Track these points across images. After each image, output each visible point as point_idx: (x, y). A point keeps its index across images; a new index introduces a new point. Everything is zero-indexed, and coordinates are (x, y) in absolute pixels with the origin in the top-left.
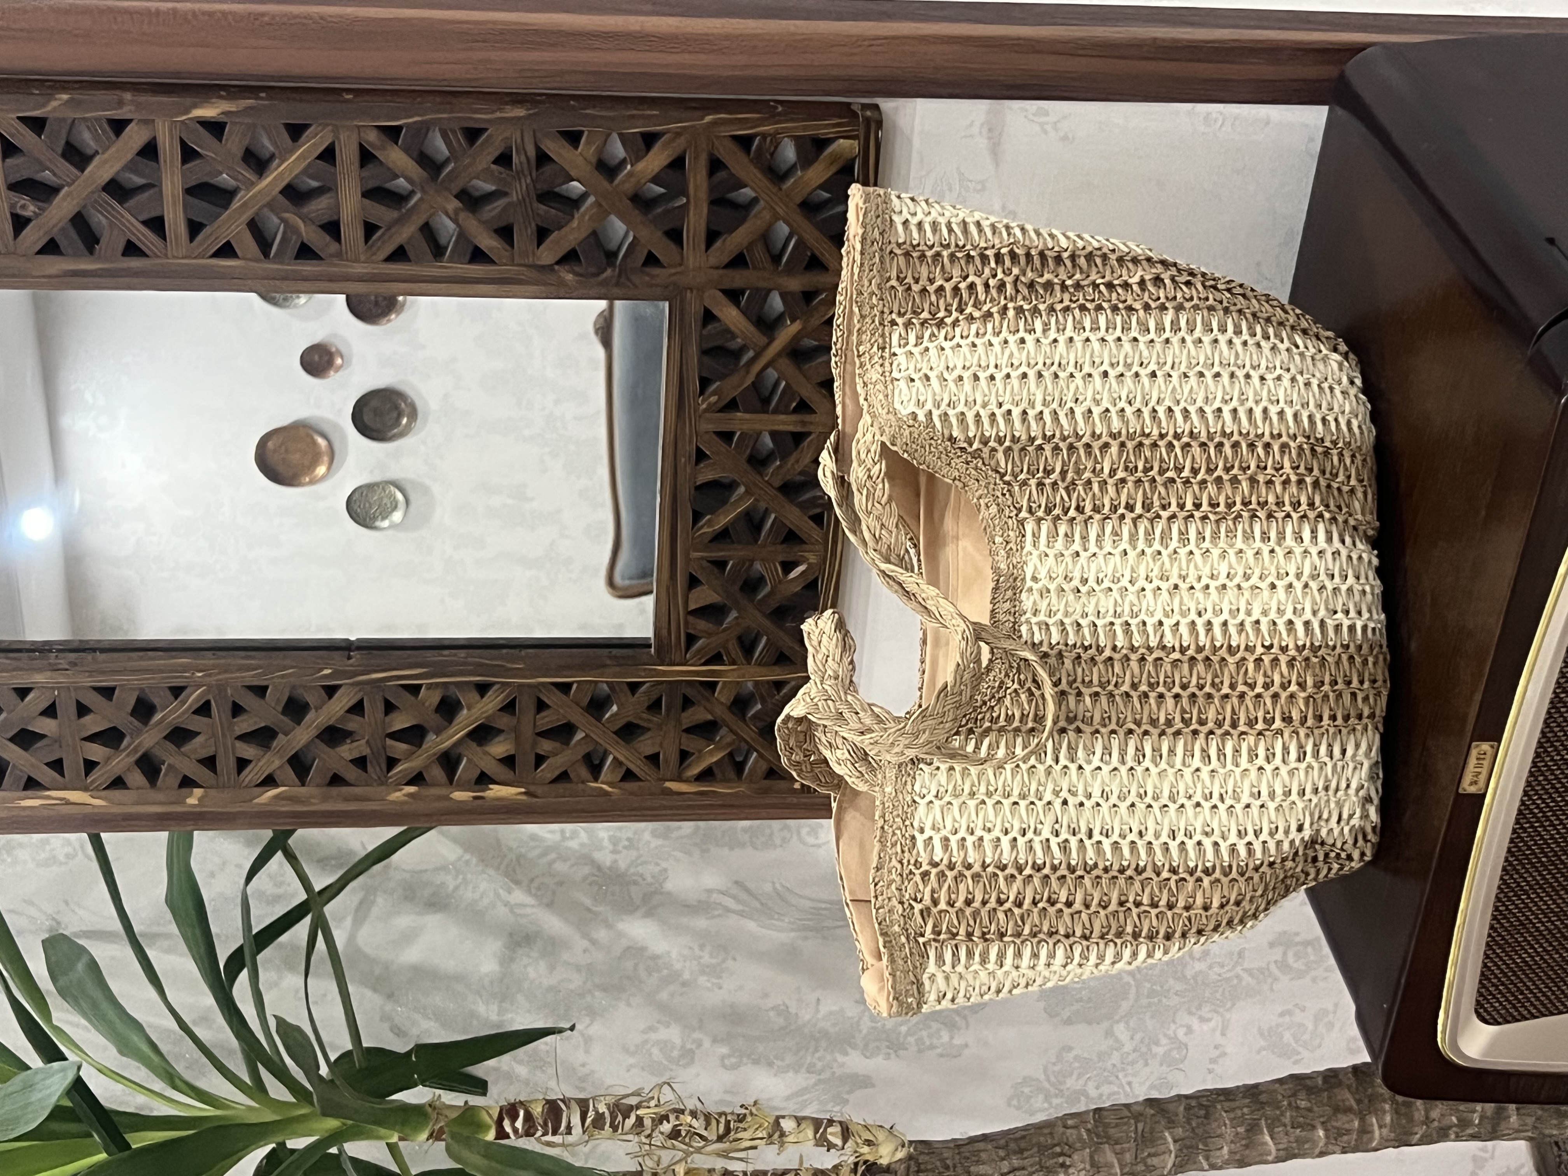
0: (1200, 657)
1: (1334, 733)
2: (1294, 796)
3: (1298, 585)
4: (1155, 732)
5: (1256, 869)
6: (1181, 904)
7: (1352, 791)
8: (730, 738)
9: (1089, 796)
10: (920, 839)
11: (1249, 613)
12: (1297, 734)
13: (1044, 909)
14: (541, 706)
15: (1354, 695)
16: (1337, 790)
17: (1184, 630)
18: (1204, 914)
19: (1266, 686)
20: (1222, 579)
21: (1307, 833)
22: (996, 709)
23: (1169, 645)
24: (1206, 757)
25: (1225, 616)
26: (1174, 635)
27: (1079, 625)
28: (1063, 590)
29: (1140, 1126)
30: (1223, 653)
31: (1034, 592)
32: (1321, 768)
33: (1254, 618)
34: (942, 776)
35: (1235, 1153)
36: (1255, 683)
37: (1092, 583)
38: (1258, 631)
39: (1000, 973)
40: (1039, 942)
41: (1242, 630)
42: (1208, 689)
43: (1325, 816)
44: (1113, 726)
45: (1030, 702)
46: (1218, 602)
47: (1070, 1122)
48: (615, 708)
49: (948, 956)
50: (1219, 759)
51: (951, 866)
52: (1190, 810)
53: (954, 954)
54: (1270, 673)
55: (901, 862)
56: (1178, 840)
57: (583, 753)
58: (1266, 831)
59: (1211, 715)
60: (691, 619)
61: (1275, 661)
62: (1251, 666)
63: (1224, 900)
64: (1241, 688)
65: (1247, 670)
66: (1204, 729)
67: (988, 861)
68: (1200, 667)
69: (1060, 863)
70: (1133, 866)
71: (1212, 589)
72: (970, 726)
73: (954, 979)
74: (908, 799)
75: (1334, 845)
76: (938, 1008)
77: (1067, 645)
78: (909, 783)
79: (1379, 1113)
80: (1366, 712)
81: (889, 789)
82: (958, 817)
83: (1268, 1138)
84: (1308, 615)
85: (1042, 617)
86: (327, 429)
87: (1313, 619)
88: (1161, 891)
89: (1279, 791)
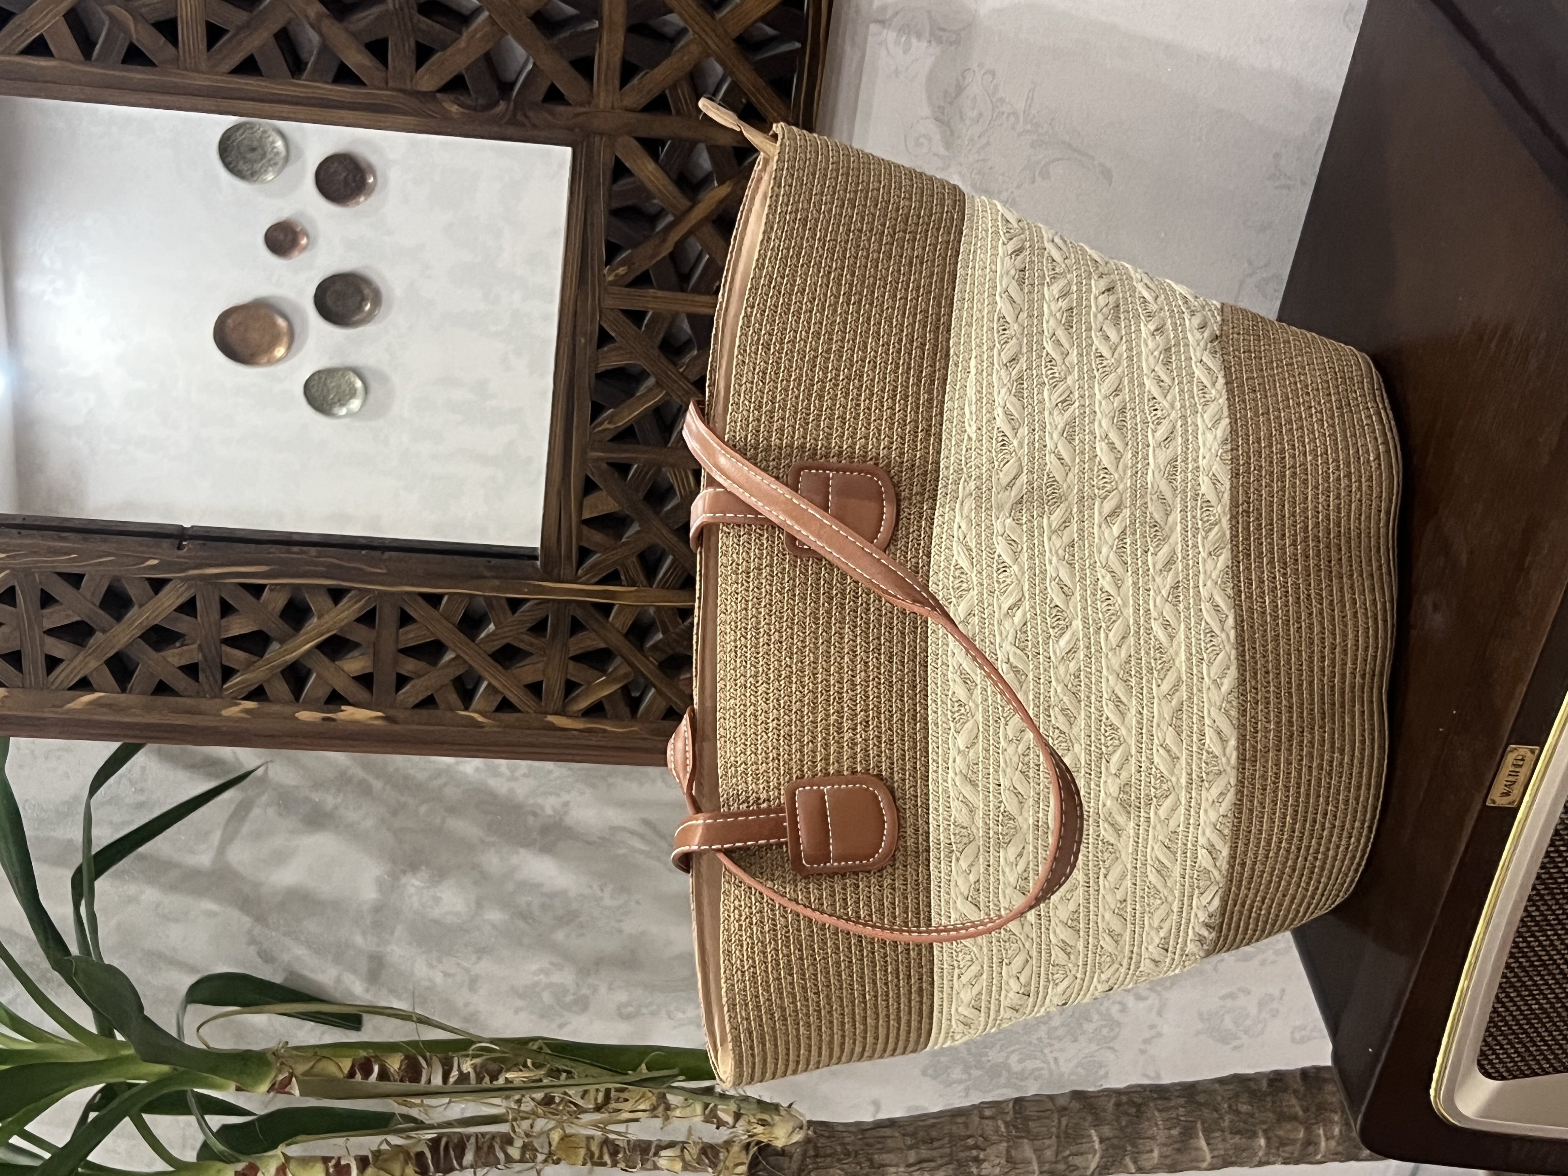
8: (625, 669)
14: (405, 619)
29: (1064, 1121)
35: (1166, 1157)
47: (988, 1113)
48: (492, 627)
57: (452, 677)
60: (585, 530)
79: (1328, 1123)
83: (1203, 1143)
86: (288, 310)
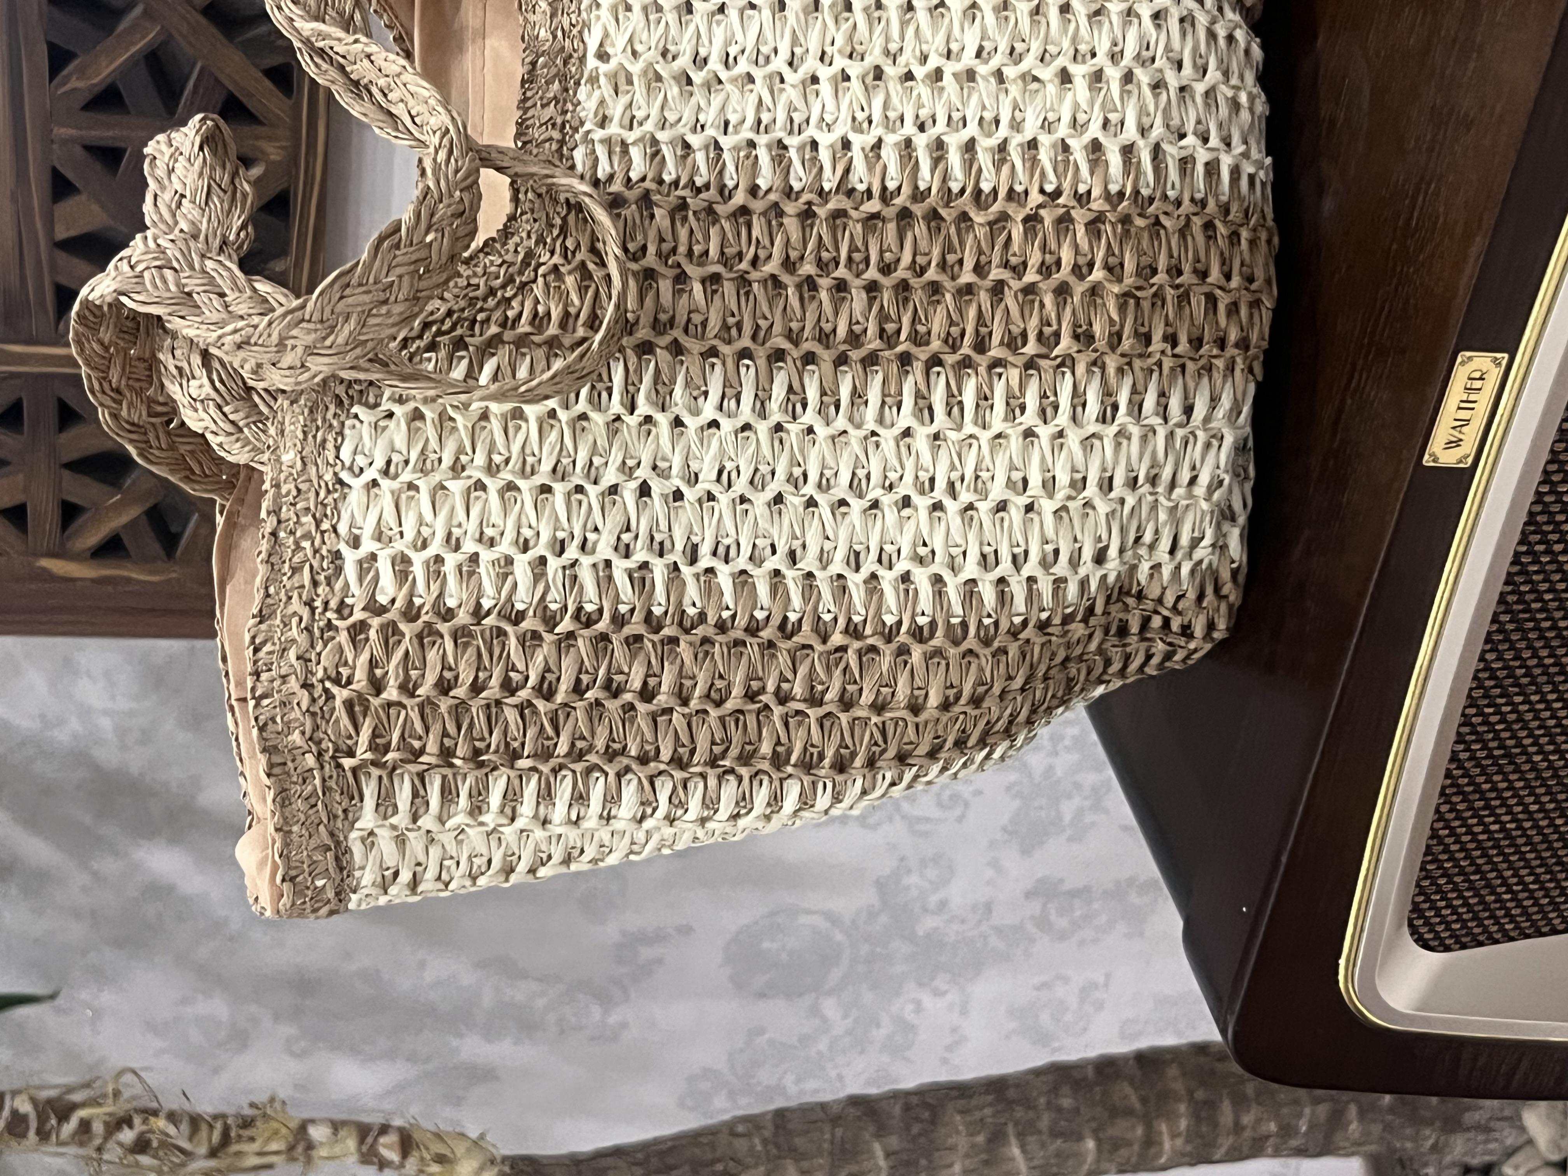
0: (918, 210)
1: (1172, 369)
2: (1091, 490)
3: (1113, 74)
4: (826, 356)
5: (1014, 633)
6: (867, 698)
7: (1200, 490)
8: (150, 483)
9: (693, 479)
10: (350, 557)
11: (1016, 126)
12: (1103, 368)
13: (598, 703)
15: (1211, 300)
16: (1173, 485)
17: (890, 156)
18: (910, 718)
19: (1045, 270)
20: (968, 59)
21: (1113, 566)
22: (514, 303)
23: (861, 187)
24: (925, 410)
25: (972, 129)
26: (871, 168)
27: (687, 146)
28: (659, 78)
29: (839, 1132)
30: (965, 203)
31: (602, 80)
32: (1144, 439)
33: (1028, 134)
34: (397, 431)
36: (1025, 264)
37: (715, 65)
38: (1033, 163)
39: (509, 832)
40: (589, 771)
41: (1003, 161)
42: (932, 274)
43: (1148, 538)
44: (746, 342)
45: (582, 290)
46: (956, 101)
47: (740, 1129)
49: (403, 795)
50: (949, 414)
51: (411, 613)
52: (890, 515)
53: (415, 794)
54: (1053, 246)
55: (309, 604)
56: (865, 572)
58: (1034, 556)
59: (938, 324)
61: (1064, 221)
62: (1017, 231)
63: (951, 693)
64: (996, 273)
65: (1009, 238)
66: (922, 354)
67: (486, 604)
68: (920, 229)
69: (632, 611)
70: (776, 621)
71: (947, 77)
72: (459, 332)
73: (416, 842)
74: (328, 477)
75: (1160, 601)
76: (383, 900)
77: (661, 182)
78: (330, 445)
79: (1172, 1118)
80: (1233, 336)
81: (289, 457)
82: (428, 516)
83: (1016, 1151)
84: (1131, 132)
85: (614, 129)
87: (1141, 143)
88: (828, 670)
89: (1063, 478)
